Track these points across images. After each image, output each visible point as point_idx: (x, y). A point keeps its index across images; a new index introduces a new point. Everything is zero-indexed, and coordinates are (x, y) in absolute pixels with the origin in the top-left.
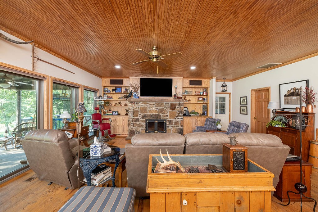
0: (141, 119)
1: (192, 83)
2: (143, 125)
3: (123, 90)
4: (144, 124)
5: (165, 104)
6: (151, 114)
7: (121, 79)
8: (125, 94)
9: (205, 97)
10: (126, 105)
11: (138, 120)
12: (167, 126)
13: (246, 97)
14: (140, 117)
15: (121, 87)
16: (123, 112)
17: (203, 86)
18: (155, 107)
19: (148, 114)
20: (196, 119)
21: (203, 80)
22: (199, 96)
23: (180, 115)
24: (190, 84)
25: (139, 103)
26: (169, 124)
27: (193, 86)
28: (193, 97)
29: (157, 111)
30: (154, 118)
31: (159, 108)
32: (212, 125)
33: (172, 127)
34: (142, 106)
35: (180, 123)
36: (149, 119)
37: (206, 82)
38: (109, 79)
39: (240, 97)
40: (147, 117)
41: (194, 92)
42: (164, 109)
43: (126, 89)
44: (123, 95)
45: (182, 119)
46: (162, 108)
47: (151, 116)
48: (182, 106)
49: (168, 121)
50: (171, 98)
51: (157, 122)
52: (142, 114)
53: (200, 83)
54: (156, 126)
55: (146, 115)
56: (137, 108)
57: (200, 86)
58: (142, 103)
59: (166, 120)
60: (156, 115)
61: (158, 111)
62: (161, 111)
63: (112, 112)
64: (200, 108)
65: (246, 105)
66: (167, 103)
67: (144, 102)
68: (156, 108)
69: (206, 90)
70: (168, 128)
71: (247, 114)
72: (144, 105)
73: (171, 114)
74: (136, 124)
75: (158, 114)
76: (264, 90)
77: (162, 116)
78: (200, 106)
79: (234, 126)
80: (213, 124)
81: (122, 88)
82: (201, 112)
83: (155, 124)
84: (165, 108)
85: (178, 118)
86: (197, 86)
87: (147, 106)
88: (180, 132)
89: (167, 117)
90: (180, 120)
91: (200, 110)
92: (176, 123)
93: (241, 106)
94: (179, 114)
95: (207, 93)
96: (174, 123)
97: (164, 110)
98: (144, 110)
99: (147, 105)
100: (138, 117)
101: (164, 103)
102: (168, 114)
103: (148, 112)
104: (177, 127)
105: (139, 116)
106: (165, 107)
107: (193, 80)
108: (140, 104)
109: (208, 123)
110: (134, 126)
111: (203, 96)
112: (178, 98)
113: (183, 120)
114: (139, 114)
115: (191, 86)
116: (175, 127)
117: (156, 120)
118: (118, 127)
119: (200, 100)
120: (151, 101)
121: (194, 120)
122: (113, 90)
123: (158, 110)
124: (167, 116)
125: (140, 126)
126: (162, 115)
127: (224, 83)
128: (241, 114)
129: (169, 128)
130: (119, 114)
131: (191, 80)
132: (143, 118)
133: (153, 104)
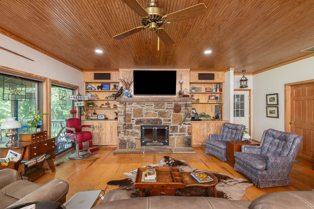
0: (135, 125)
1: (201, 77)
2: (137, 134)
3: (112, 86)
4: (139, 131)
5: (166, 104)
6: (149, 118)
7: (109, 72)
8: (114, 93)
9: (218, 95)
10: (115, 107)
11: (130, 127)
12: (170, 134)
13: (277, 94)
14: (133, 123)
15: (109, 84)
16: (112, 116)
17: (216, 80)
18: (153, 109)
19: (144, 118)
20: (208, 125)
21: (216, 73)
22: (210, 95)
23: (187, 119)
24: (200, 79)
25: (132, 103)
26: (172, 132)
27: (203, 81)
28: (203, 96)
29: (156, 114)
30: (152, 123)
31: (158, 110)
32: (232, 133)
33: (176, 135)
34: (136, 108)
35: (187, 130)
36: (145, 125)
37: (220, 75)
38: (93, 73)
39: (267, 95)
40: (143, 122)
41: (203, 88)
42: (166, 112)
43: (115, 86)
44: (111, 94)
45: (189, 124)
46: (163, 110)
47: (149, 120)
48: (189, 107)
49: (171, 127)
50: (176, 97)
51: (156, 128)
52: (136, 119)
53: (212, 77)
54: (155, 134)
55: (141, 119)
56: (130, 110)
57: (212, 81)
58: (135, 103)
59: (168, 126)
60: (154, 120)
61: (157, 114)
62: (162, 114)
63: (98, 115)
64: (212, 110)
65: (277, 106)
66: (170, 103)
67: (138, 102)
68: (155, 110)
69: (219, 85)
70: (170, 137)
71: (278, 117)
72: (139, 107)
73: (175, 118)
74: (128, 132)
75: (157, 118)
77: (163, 120)
78: (212, 106)
80: (235, 132)
81: (111, 84)
82: (212, 115)
83: (154, 131)
84: (167, 110)
85: (184, 124)
86: (208, 81)
87: (142, 108)
88: (188, 142)
89: (169, 122)
90: (187, 126)
91: (212, 112)
92: (182, 130)
93: (268, 106)
94: (186, 117)
95: (221, 90)
96: (179, 131)
97: (165, 113)
98: (138, 112)
99: (142, 106)
100: (131, 123)
101: (166, 103)
102: (171, 118)
103: (144, 116)
104: (183, 135)
105: (132, 121)
106: (167, 109)
107: (202, 73)
108: (133, 105)
109: (227, 129)
110: (125, 135)
111: (215, 94)
112: (184, 96)
113: (190, 126)
114: (132, 118)
115: (200, 81)
116: (180, 135)
117: (155, 126)
118: (104, 136)
119: (212, 98)
120: (148, 101)
121: (205, 126)
122: (98, 87)
123: (157, 113)
124: (170, 120)
125: (133, 134)
126: (162, 119)
127: (244, 77)
128: (267, 117)
129: (173, 137)
130: (106, 119)
131: (200, 73)
132: (137, 123)
133: (151, 105)
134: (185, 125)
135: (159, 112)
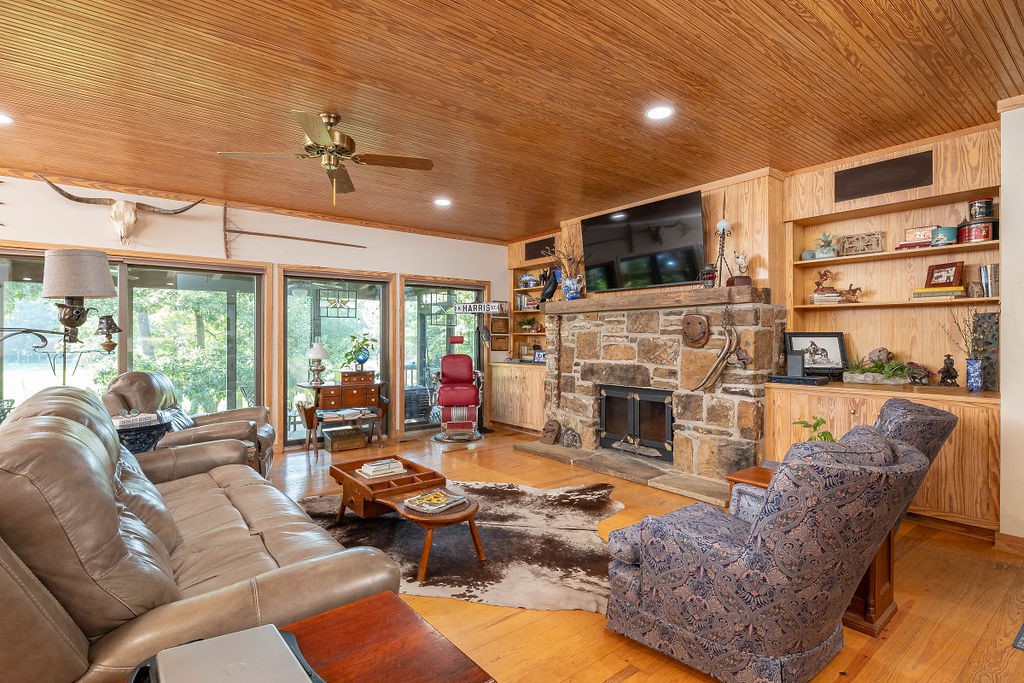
0: (581, 382)
2: (585, 407)
4: (589, 401)
5: (662, 318)
6: (613, 362)
7: (550, 236)
11: (570, 385)
12: (678, 421)
14: (577, 374)
18: (625, 333)
19: (600, 361)
23: (738, 372)
24: (844, 194)
25: (575, 318)
26: (681, 416)
29: (632, 348)
30: (621, 379)
31: (640, 336)
33: (696, 429)
34: (583, 331)
35: (734, 414)
36: (609, 383)
38: (522, 244)
40: (597, 373)
42: (660, 342)
45: (744, 393)
46: (651, 336)
47: (612, 368)
48: (743, 323)
49: (678, 396)
51: (637, 397)
52: (582, 362)
53: (919, 170)
54: (633, 415)
55: (593, 365)
56: (570, 338)
58: (582, 316)
59: (670, 394)
60: (627, 369)
61: (636, 350)
62: (649, 350)
66: (673, 308)
67: (589, 314)
68: (631, 335)
70: (679, 434)
72: (590, 326)
73: (692, 367)
74: (566, 399)
75: (635, 362)
77: (651, 372)
83: (631, 404)
84: (665, 337)
85: (726, 391)
87: (596, 330)
88: (738, 463)
89: (672, 381)
90: (737, 399)
92: (716, 414)
94: (728, 366)
96: (704, 414)
97: (657, 346)
98: (589, 343)
99: (597, 326)
100: (573, 374)
101: (660, 311)
102: (677, 366)
103: (602, 354)
104: (722, 433)
105: (574, 368)
106: (664, 332)
108: (576, 323)
110: (558, 406)
113: (750, 400)
114: (576, 360)
116: (709, 432)
117: (635, 390)
119: (943, 280)
123: (635, 345)
124: (673, 374)
125: (578, 408)
126: (651, 367)
129: (686, 433)
132: (584, 377)
133: (619, 322)
134: (727, 397)
135: (642, 343)
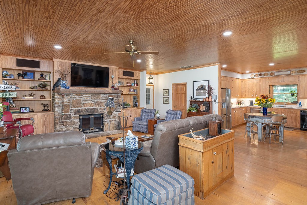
0: (74, 115)
1: (125, 73)
2: (77, 123)
3: (37, 76)
4: (77, 121)
5: (102, 96)
6: (87, 108)
7: (37, 60)
8: (40, 83)
9: (135, 89)
10: (42, 98)
11: (69, 117)
12: (104, 120)
13: (169, 89)
14: (71, 113)
15: (34, 72)
16: (38, 107)
17: (135, 77)
19: (82, 108)
20: (131, 111)
21: (134, 72)
22: (130, 88)
23: (118, 107)
24: (124, 75)
26: (106, 119)
27: (127, 77)
28: (125, 88)
29: (93, 104)
31: (96, 100)
32: (148, 115)
33: (110, 121)
34: (75, 99)
36: (84, 114)
37: (137, 74)
38: (15, 58)
39: (163, 90)
40: (81, 112)
41: (125, 82)
43: (42, 75)
44: (36, 84)
45: (120, 111)
46: (99, 100)
47: (87, 110)
48: (119, 97)
49: (106, 114)
50: (109, 90)
51: (93, 117)
52: (74, 109)
53: (131, 74)
54: (92, 122)
55: (79, 109)
56: (68, 101)
57: (132, 78)
58: (74, 94)
59: (103, 114)
60: (92, 109)
62: (98, 104)
64: (131, 99)
65: (168, 97)
66: (105, 94)
67: (77, 94)
68: (92, 100)
69: (136, 81)
70: (106, 123)
71: (169, 104)
72: (77, 97)
74: (67, 122)
75: (94, 107)
76: (183, 84)
78: (131, 97)
79: (171, 113)
80: (150, 114)
81: (35, 72)
82: (132, 104)
83: (91, 119)
84: (103, 101)
86: (130, 77)
87: (80, 98)
88: (118, 125)
89: (104, 111)
90: (118, 113)
91: (131, 101)
92: (114, 116)
93: (164, 96)
94: (117, 106)
95: (137, 85)
96: (112, 117)
97: (101, 103)
98: (77, 103)
100: (69, 113)
101: (101, 94)
102: (106, 107)
103: (82, 106)
104: (115, 120)
105: (70, 111)
106: (102, 99)
107: (126, 70)
108: (71, 96)
109: (144, 113)
110: (63, 125)
111: (133, 88)
112: (116, 89)
113: (120, 112)
114: (71, 108)
115: (124, 77)
116: (112, 121)
117: (92, 115)
119: (131, 91)
120: (87, 93)
121: (129, 111)
122: (19, 75)
124: (105, 109)
125: (72, 124)
126: (99, 108)
127: (151, 76)
128: (164, 104)
130: (32, 111)
131: (124, 70)
132: (75, 113)
133: (89, 97)
134: (116, 112)
135: (97, 102)
